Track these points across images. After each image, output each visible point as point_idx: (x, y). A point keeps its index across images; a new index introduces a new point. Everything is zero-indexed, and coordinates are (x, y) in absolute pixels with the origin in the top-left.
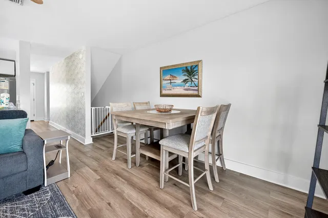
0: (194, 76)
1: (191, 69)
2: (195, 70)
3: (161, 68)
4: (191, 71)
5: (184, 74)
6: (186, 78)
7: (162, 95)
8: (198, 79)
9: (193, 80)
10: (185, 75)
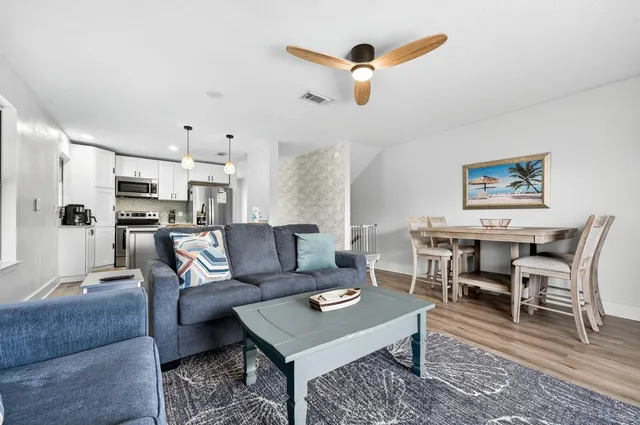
0: (532, 177)
1: (528, 166)
2: (535, 167)
3: (464, 167)
4: (526, 170)
5: (513, 174)
6: (518, 179)
7: (466, 207)
8: (543, 181)
9: (532, 182)
10: (514, 176)
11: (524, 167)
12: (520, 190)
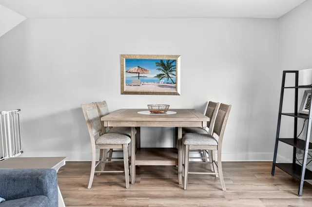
0: (171, 71)
1: (168, 63)
2: (172, 65)
4: (167, 66)
6: (161, 72)
7: (124, 92)
8: (176, 75)
9: (170, 75)
10: (159, 69)
11: (166, 63)
12: (163, 80)
